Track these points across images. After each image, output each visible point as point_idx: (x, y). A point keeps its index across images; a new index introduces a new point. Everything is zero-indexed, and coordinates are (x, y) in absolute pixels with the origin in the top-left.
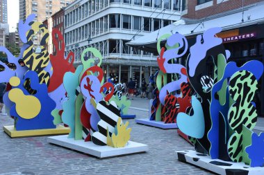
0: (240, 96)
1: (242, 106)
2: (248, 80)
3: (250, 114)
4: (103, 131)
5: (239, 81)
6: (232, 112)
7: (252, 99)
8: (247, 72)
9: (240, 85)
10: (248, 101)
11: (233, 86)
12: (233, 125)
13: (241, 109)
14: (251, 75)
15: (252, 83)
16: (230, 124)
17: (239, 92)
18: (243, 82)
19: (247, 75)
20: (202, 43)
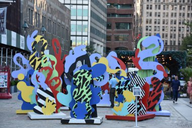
0: (80, 83)
1: (82, 88)
2: (86, 75)
3: (87, 93)
4: (41, 105)
5: (79, 75)
6: (75, 92)
7: (88, 85)
8: (84, 70)
9: (80, 78)
10: (86, 86)
11: (76, 78)
12: (76, 98)
13: (81, 90)
14: (88, 72)
15: (88, 76)
16: (74, 98)
17: (80, 81)
18: (82, 76)
19: (85, 72)
20: (73, 54)
